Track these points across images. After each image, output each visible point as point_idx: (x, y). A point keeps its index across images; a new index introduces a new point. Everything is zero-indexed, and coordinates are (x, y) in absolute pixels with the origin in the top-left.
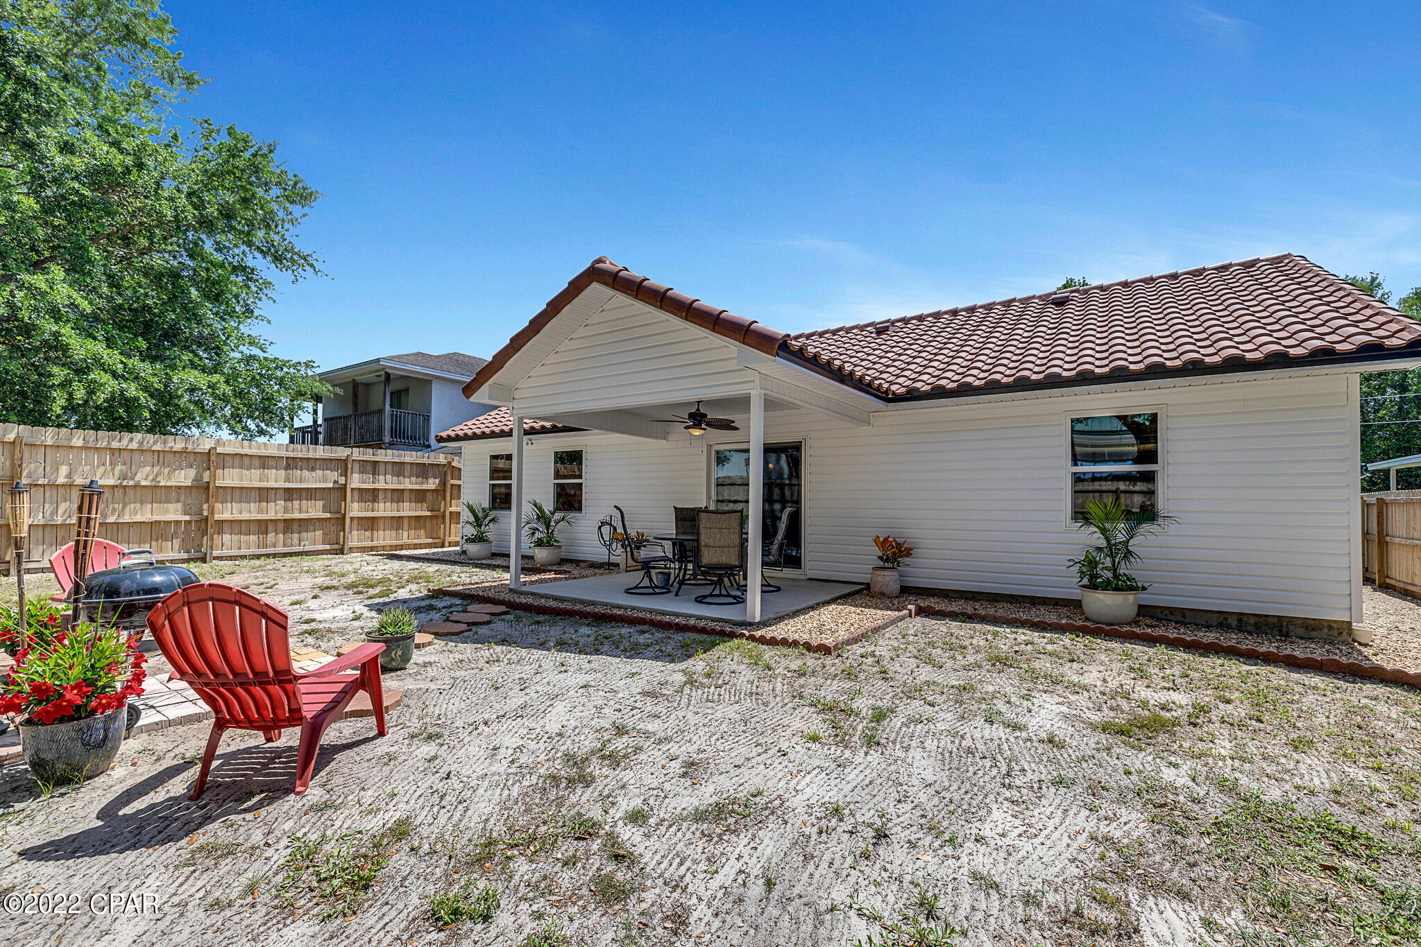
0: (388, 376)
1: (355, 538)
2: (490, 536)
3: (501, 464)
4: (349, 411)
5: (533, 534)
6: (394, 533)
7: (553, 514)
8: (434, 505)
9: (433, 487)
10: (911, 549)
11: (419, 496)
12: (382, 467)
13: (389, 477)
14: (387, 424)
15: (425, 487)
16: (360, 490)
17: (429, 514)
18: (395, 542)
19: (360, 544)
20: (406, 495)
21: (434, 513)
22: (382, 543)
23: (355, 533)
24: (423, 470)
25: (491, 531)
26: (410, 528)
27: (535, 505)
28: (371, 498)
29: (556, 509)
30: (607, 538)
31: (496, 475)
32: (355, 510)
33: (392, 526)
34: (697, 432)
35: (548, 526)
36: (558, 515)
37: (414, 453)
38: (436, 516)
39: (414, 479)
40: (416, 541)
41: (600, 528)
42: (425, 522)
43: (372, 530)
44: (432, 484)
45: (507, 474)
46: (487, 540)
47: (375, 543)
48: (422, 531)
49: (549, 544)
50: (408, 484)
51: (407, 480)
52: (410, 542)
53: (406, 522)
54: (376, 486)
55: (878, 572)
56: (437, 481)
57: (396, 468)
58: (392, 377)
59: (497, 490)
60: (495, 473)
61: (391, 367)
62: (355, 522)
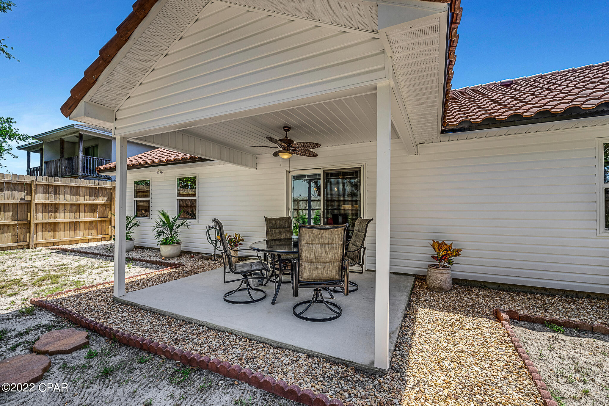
0: (81, 136)
1: (39, 237)
2: (133, 236)
3: (141, 187)
4: (58, 157)
5: (160, 235)
6: (72, 233)
7: (175, 220)
8: (103, 213)
9: (103, 202)
10: (461, 251)
11: (92, 208)
12: (62, 189)
13: (68, 196)
14: (81, 165)
15: (96, 202)
16: (44, 205)
17: (99, 219)
18: (73, 239)
19: (44, 241)
20: (82, 208)
21: (103, 219)
22: (62, 239)
23: (40, 234)
24: (94, 192)
25: (135, 233)
26: (85, 229)
27: (163, 214)
28: (53, 210)
29: (179, 217)
30: (213, 238)
31: (139, 194)
32: (39, 217)
33: (71, 228)
34: (285, 156)
35: (171, 230)
36: (179, 222)
37: (87, 180)
38: (105, 221)
39: (87, 197)
40: (90, 237)
41: (208, 231)
42: (96, 225)
43: (54, 231)
44: (102, 200)
45: (146, 193)
46: (131, 239)
47: (57, 240)
48: (95, 231)
49: (172, 243)
50: (83, 200)
51: (82, 198)
52: (85, 238)
53: (82, 226)
54: (57, 202)
55: (433, 270)
56: (106, 199)
57: (74, 190)
58: (83, 136)
59: (140, 204)
60: (138, 193)
61: (83, 130)
62: (40, 227)
